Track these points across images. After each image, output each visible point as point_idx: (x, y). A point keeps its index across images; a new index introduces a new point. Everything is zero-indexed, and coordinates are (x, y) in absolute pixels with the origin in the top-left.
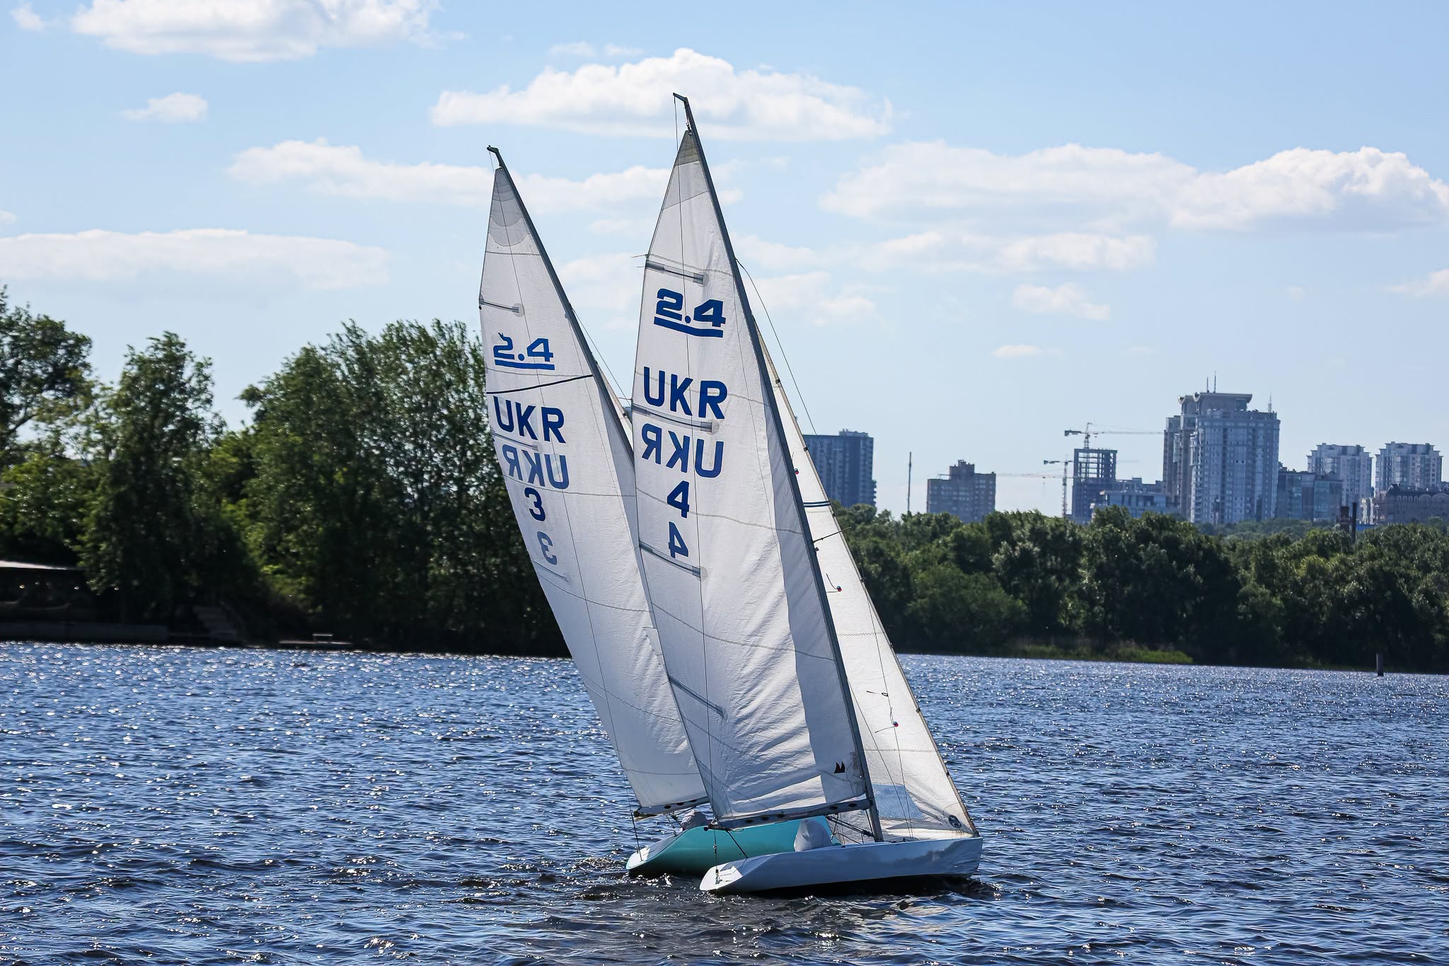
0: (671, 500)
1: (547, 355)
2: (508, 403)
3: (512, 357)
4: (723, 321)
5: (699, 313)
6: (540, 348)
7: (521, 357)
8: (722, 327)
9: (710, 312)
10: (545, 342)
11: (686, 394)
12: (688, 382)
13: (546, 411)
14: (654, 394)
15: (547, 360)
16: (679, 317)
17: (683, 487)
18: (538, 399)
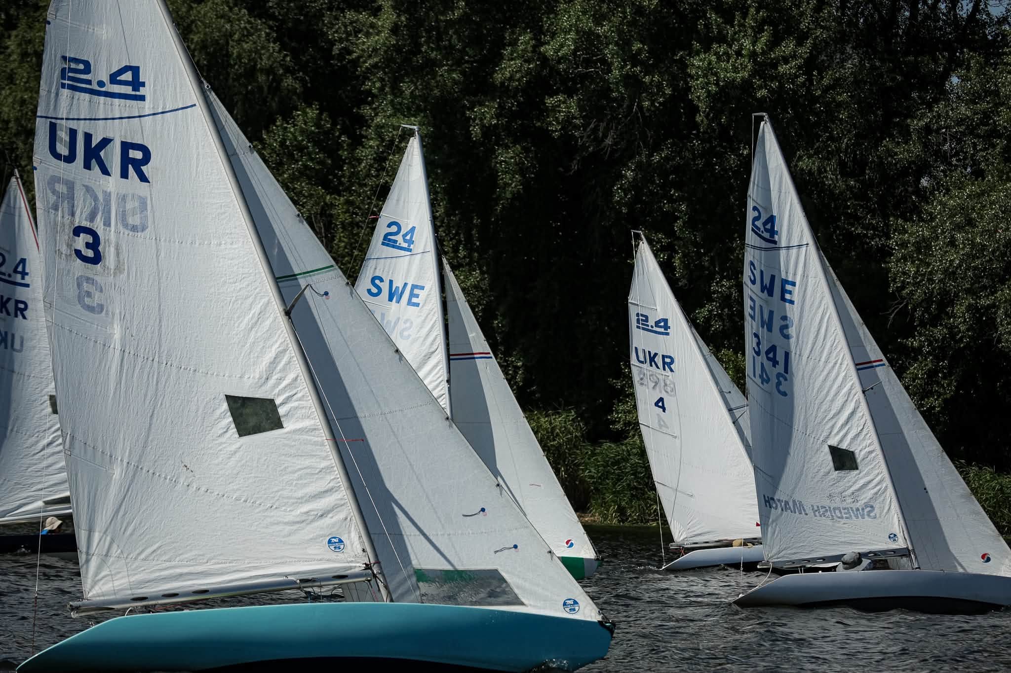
0: (656, 404)
1: (137, 84)
2: (73, 133)
3: (89, 82)
4: (669, 328)
5: (657, 324)
6: (128, 76)
7: (101, 84)
8: (669, 331)
9: (662, 324)
10: (135, 70)
11: (656, 360)
12: (656, 354)
13: (126, 147)
14: (642, 359)
15: (136, 89)
16: (648, 326)
17: (661, 400)
18: (118, 133)
